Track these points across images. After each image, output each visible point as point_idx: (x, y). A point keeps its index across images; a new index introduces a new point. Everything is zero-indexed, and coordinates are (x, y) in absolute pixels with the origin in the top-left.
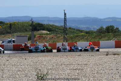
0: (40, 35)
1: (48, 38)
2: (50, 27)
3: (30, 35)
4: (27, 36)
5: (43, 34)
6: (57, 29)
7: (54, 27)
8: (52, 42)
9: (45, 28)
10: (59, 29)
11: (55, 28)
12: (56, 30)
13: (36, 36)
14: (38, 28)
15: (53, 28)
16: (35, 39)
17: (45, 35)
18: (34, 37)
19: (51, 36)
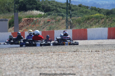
0: (29, 17)
1: (42, 23)
2: (48, 4)
3: (12, 18)
4: (7, 20)
5: (33, 17)
6: (60, 7)
7: (55, 4)
8: (48, 28)
9: (40, 7)
10: (62, 8)
11: (56, 6)
12: (58, 9)
13: (21, 19)
14: (28, 6)
15: (53, 5)
16: (21, 24)
17: (36, 17)
18: (19, 21)
19: (46, 19)
